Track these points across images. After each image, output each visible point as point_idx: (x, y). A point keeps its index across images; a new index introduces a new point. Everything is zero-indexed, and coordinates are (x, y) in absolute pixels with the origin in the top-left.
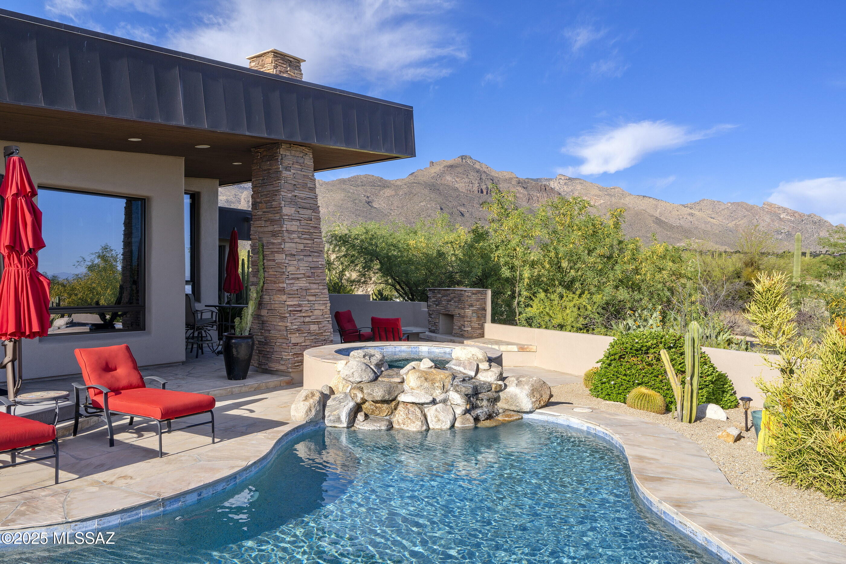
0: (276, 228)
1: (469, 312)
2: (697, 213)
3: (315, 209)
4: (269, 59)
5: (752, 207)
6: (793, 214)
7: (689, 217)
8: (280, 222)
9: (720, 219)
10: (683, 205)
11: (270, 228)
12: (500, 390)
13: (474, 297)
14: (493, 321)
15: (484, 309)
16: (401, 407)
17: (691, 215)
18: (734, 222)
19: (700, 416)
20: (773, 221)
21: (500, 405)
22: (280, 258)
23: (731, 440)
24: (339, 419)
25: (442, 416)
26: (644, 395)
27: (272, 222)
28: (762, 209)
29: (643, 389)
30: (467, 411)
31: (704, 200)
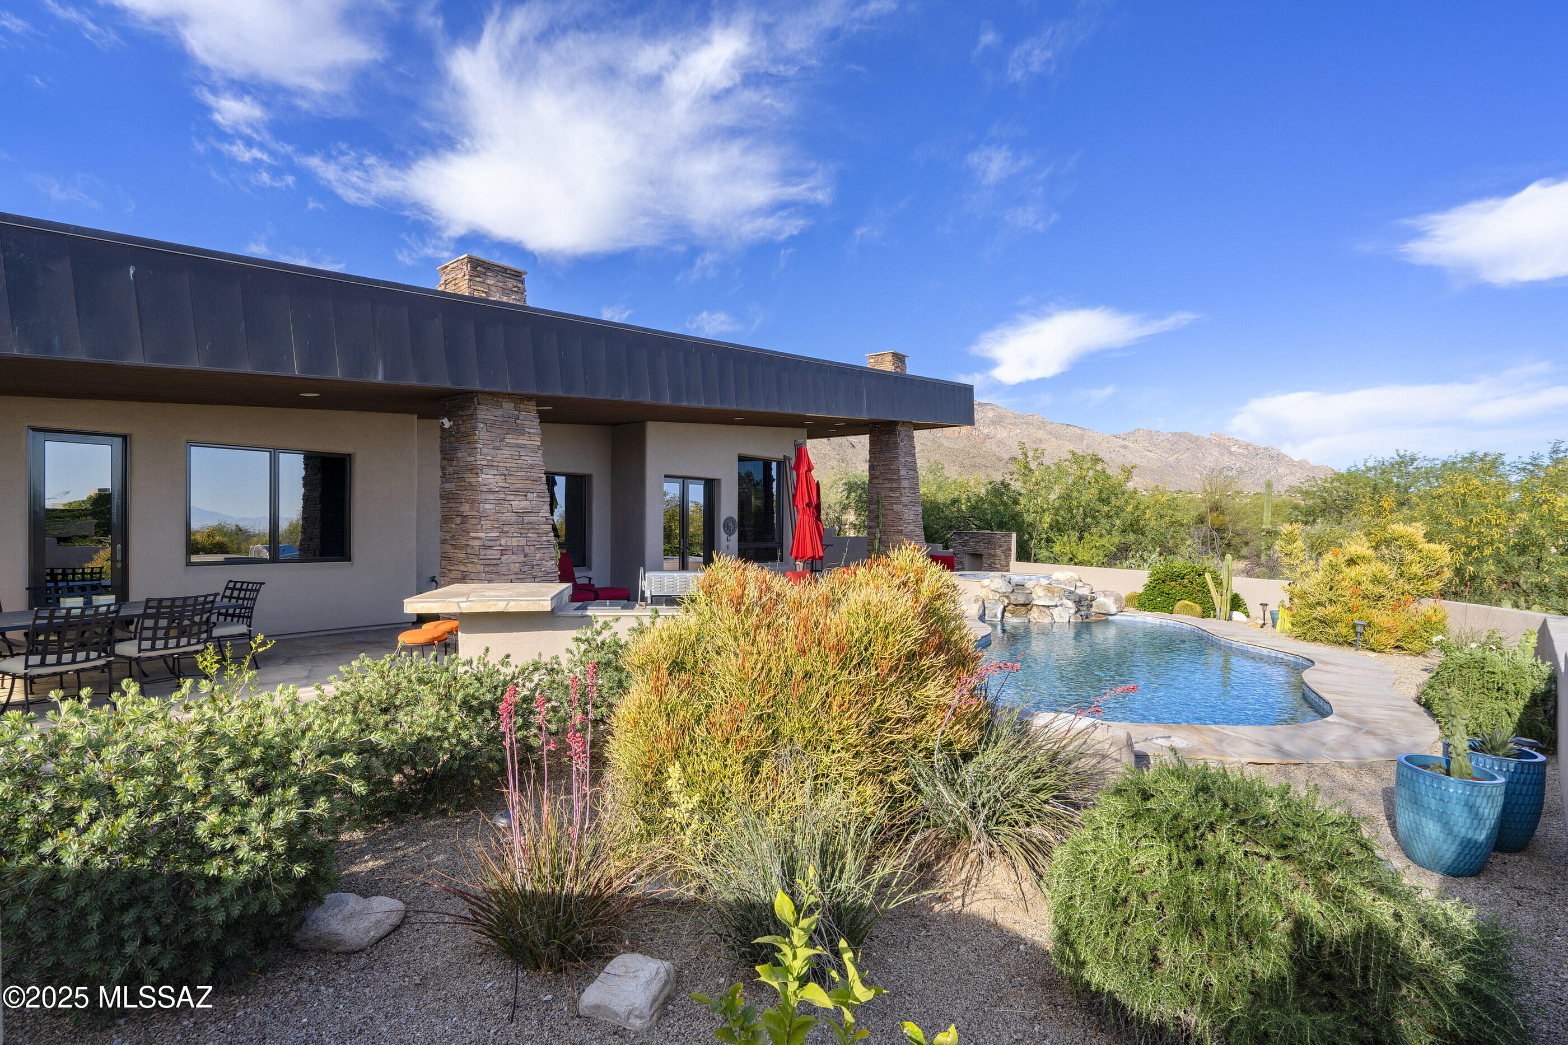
0: (895, 485)
1: (999, 552)
2: (1131, 445)
3: (915, 470)
4: (889, 358)
5: (1197, 438)
6: (1246, 446)
7: (1121, 450)
8: (898, 480)
9: (1158, 451)
10: (1115, 436)
11: (889, 486)
12: (1093, 599)
13: (1003, 539)
14: (1019, 558)
15: (1010, 550)
16: (1034, 609)
17: (1125, 447)
18: (1175, 456)
19: (1230, 619)
20: (1222, 454)
21: (1093, 609)
22: (897, 508)
23: (1259, 626)
24: (995, 616)
25: (1063, 614)
26: (1187, 605)
27: (891, 480)
28: (1209, 440)
29: (1186, 602)
30: (1076, 612)
31: (1139, 430)
